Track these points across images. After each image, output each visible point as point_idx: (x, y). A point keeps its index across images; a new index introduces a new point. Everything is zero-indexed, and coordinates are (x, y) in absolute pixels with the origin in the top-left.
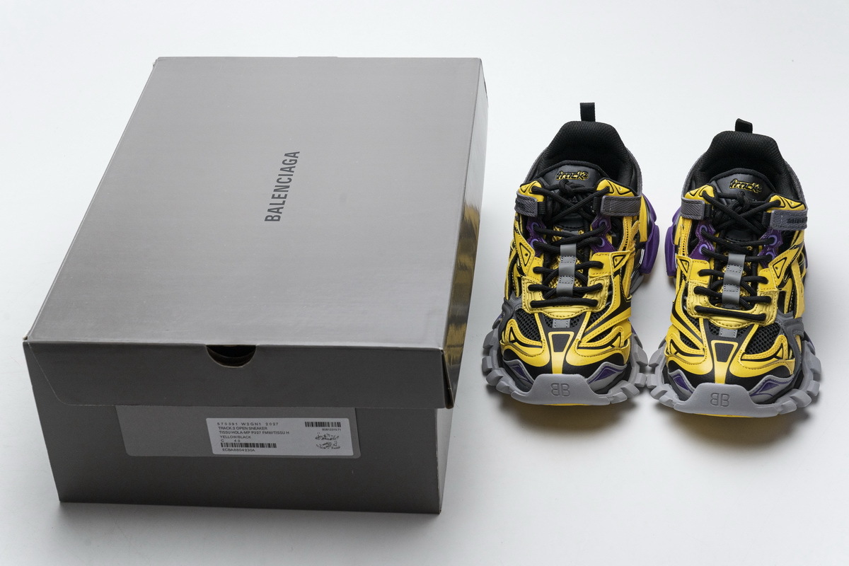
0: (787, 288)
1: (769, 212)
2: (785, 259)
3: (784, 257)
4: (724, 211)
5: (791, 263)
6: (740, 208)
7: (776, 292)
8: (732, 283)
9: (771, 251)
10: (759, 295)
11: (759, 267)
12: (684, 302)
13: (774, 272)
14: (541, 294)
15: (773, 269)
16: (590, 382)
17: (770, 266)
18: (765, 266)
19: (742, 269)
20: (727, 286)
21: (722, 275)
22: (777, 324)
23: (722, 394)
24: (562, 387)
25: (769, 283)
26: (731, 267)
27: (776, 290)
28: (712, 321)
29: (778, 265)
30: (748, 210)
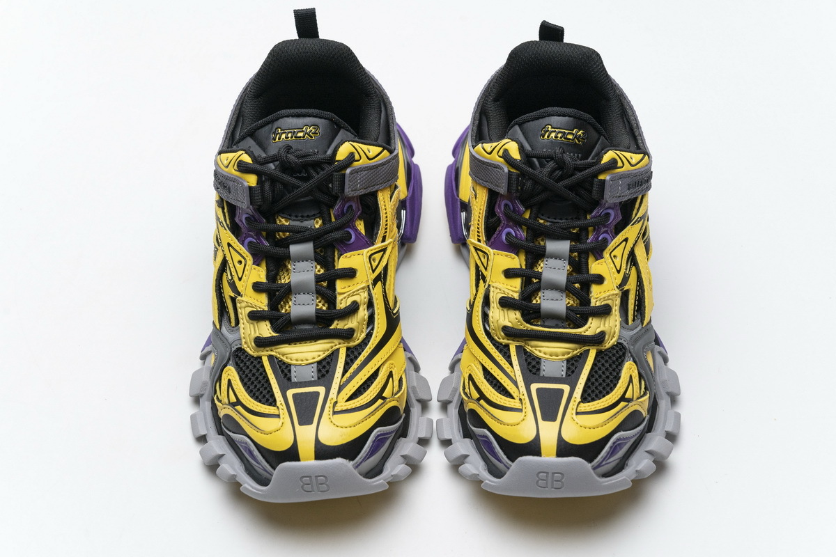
0: (631, 285)
1: (601, 177)
2: (626, 240)
3: (624, 238)
4: (536, 181)
5: (634, 245)
6: (558, 173)
7: (616, 295)
8: (554, 287)
9: (606, 232)
10: (593, 304)
11: (591, 260)
12: (485, 317)
13: (612, 265)
14: (269, 325)
15: (610, 260)
16: (356, 467)
17: (606, 254)
18: (599, 255)
19: (567, 262)
20: (546, 291)
21: (539, 276)
22: (621, 344)
23: (554, 473)
24: (317, 480)
25: (605, 283)
26: (551, 262)
27: (617, 291)
28: (528, 349)
29: (618, 252)
30: (573, 175)
